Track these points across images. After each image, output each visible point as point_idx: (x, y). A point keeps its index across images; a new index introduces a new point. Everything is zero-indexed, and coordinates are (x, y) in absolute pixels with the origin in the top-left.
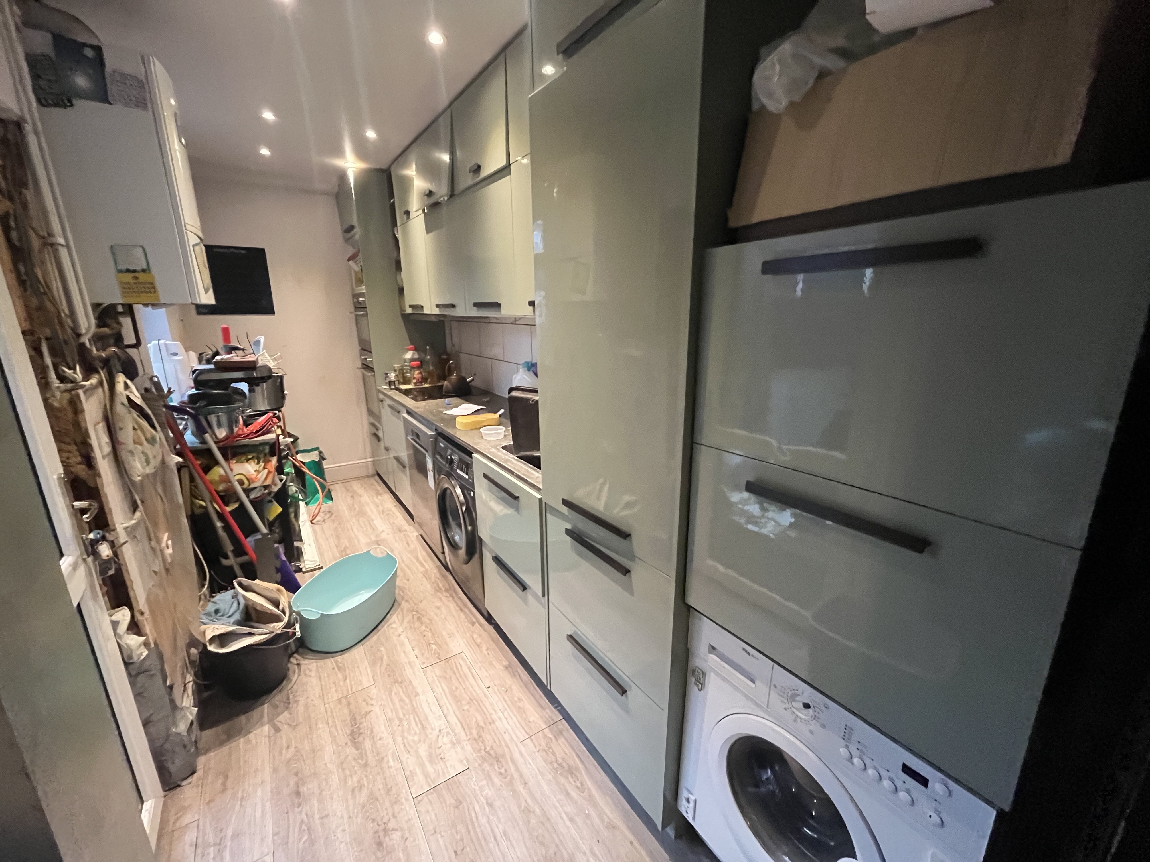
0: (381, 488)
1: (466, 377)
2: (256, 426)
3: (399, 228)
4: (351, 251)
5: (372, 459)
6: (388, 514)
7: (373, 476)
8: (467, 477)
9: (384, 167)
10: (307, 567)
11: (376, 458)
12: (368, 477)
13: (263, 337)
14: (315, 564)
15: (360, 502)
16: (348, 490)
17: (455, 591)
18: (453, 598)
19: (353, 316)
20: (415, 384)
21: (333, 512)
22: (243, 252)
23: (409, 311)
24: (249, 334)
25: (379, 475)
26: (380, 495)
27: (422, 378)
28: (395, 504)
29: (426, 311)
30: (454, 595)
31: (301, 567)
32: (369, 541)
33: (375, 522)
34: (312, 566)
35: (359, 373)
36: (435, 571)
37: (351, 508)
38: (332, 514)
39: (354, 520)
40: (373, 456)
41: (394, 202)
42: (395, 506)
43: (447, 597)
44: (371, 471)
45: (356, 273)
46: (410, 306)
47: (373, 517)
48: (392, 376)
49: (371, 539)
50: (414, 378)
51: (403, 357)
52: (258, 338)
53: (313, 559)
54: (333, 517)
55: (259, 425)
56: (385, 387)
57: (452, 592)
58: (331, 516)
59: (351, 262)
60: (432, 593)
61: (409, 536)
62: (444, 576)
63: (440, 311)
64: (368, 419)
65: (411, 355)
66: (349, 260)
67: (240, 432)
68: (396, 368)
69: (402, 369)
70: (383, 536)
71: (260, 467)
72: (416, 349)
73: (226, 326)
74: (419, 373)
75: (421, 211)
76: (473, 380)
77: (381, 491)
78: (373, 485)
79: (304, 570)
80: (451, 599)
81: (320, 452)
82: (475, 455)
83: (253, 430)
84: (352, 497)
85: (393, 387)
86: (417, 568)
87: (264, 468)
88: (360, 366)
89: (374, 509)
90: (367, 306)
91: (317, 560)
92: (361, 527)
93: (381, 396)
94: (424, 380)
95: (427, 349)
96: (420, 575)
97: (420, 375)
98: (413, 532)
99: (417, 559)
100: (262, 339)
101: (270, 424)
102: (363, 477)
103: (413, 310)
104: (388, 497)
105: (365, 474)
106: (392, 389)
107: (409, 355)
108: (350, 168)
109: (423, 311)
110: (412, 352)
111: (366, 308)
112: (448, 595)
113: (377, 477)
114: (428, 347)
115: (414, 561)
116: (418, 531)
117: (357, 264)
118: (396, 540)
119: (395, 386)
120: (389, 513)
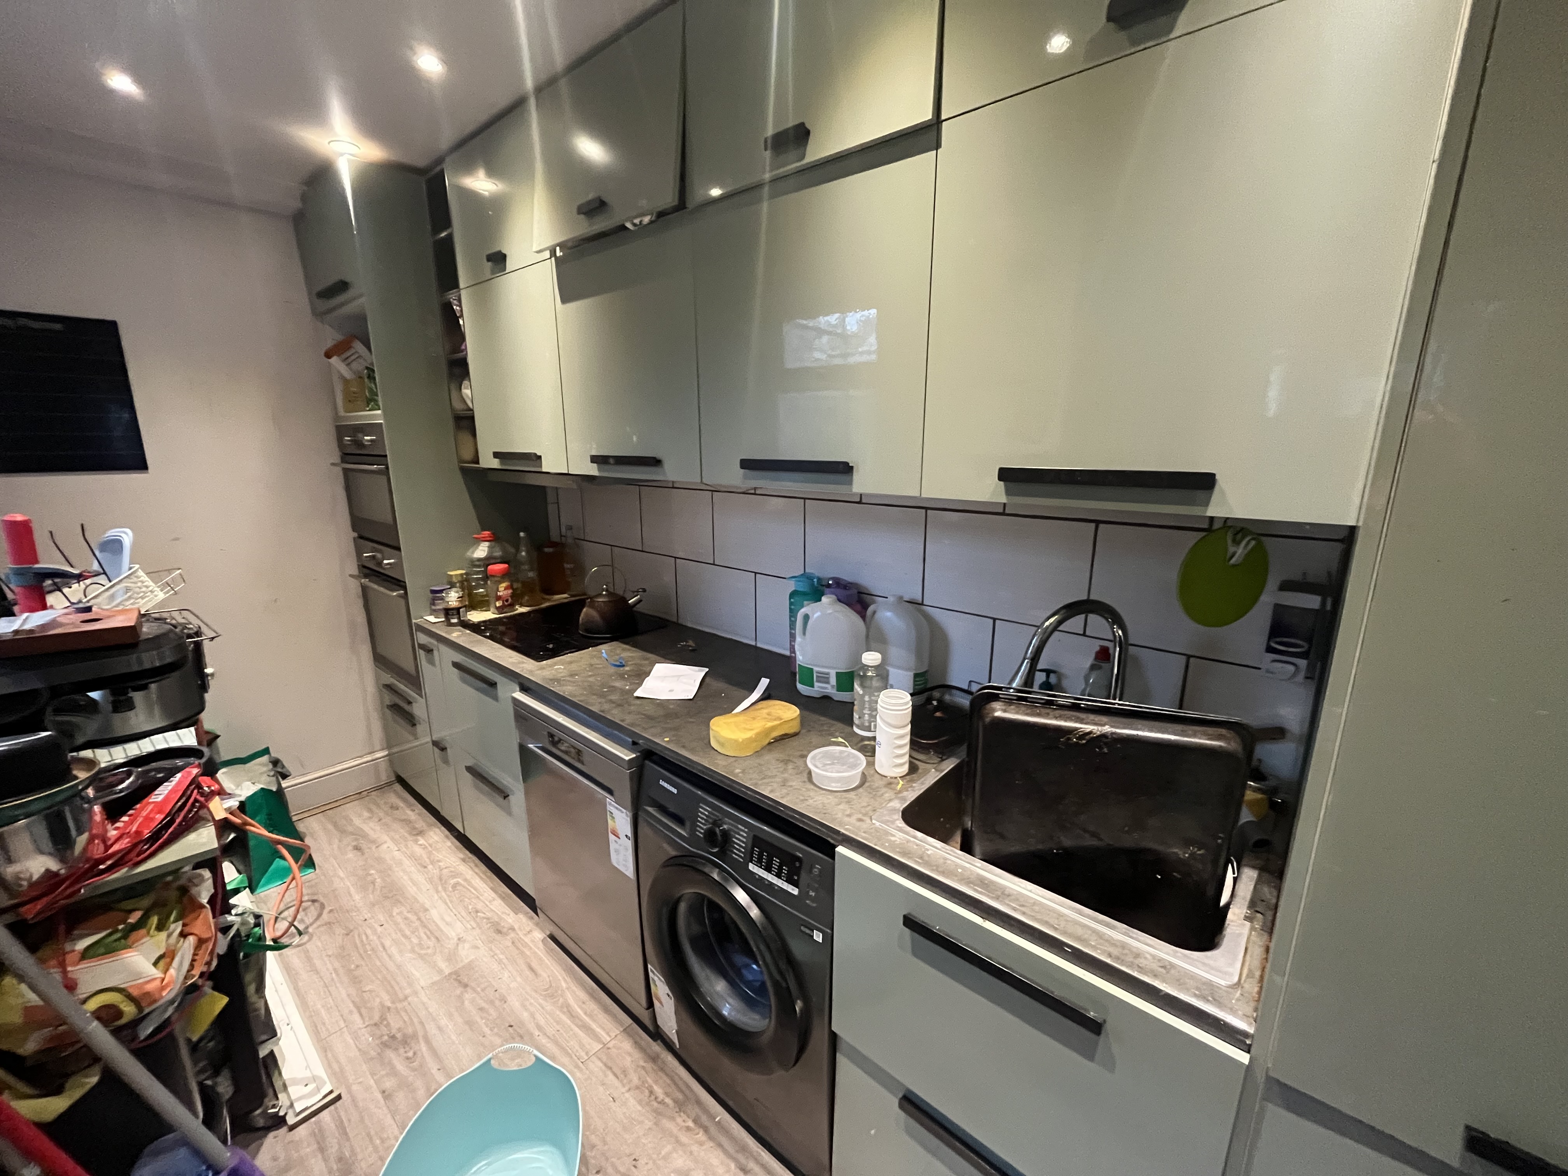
0: (415, 814)
1: (627, 596)
2: (148, 819)
3: (464, 295)
4: (331, 337)
5: (385, 753)
6: (454, 887)
7: (389, 784)
8: (795, 891)
9: (420, 161)
10: (298, 1107)
11: (395, 750)
12: (379, 788)
13: (128, 531)
14: (318, 1089)
15: (379, 860)
16: (343, 832)
17: (699, 1102)
18: (706, 1130)
19: (338, 471)
20: (500, 610)
21: (321, 899)
22: (58, 326)
23: (488, 462)
24: (85, 527)
25: (401, 781)
26: (421, 833)
27: (513, 596)
28: (462, 856)
29: (547, 466)
30: (704, 1119)
31: (281, 1114)
32: (436, 978)
33: (434, 914)
34: (313, 1101)
35: (354, 586)
36: (627, 1045)
37: (365, 884)
38: (323, 906)
39: (381, 917)
40: (389, 747)
41: (450, 237)
42: (464, 860)
43: (688, 1129)
44: (385, 776)
45: (346, 382)
46: (496, 455)
47: (423, 899)
48: (453, 598)
49: (440, 971)
50: (499, 598)
51: (469, 554)
52: (112, 533)
53: (308, 1074)
54: (325, 916)
55: (159, 812)
56: (432, 619)
57: (696, 1110)
58: (319, 915)
59: (334, 360)
60: (648, 1124)
61: (526, 945)
62: (654, 1059)
63: (599, 470)
64: (377, 678)
65: (486, 549)
66: (328, 355)
67: (98, 851)
68: (455, 580)
69: (467, 580)
70: (466, 954)
71: (169, 936)
72: (495, 539)
73: (19, 518)
74: (506, 589)
75: (547, 254)
76: (639, 601)
77: (420, 824)
78: (394, 808)
79: (291, 1120)
80: (701, 1136)
81: (276, 763)
82: (840, 849)
83: (138, 833)
84: (357, 848)
85: (455, 621)
86: (582, 1046)
87: (183, 935)
88: (355, 571)
89: (420, 878)
90: (388, 453)
91: (321, 1072)
92: (405, 936)
93: (422, 638)
94: (516, 598)
95: (519, 538)
96: (596, 1066)
97: (510, 591)
98: (530, 932)
99: (572, 1015)
100: (127, 537)
101: (196, 801)
102: (370, 791)
103: (502, 464)
104: (437, 836)
105: (371, 783)
106: (451, 625)
107: (481, 551)
108: (342, 155)
109: (541, 467)
110: (487, 544)
111: (386, 456)
112: (690, 1124)
113: (398, 787)
114: (522, 534)
115: (564, 1018)
116: (543, 930)
117: (348, 365)
118: (500, 962)
119: (459, 618)
120: (458, 884)
